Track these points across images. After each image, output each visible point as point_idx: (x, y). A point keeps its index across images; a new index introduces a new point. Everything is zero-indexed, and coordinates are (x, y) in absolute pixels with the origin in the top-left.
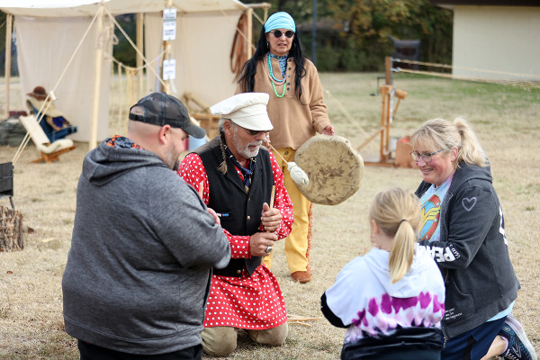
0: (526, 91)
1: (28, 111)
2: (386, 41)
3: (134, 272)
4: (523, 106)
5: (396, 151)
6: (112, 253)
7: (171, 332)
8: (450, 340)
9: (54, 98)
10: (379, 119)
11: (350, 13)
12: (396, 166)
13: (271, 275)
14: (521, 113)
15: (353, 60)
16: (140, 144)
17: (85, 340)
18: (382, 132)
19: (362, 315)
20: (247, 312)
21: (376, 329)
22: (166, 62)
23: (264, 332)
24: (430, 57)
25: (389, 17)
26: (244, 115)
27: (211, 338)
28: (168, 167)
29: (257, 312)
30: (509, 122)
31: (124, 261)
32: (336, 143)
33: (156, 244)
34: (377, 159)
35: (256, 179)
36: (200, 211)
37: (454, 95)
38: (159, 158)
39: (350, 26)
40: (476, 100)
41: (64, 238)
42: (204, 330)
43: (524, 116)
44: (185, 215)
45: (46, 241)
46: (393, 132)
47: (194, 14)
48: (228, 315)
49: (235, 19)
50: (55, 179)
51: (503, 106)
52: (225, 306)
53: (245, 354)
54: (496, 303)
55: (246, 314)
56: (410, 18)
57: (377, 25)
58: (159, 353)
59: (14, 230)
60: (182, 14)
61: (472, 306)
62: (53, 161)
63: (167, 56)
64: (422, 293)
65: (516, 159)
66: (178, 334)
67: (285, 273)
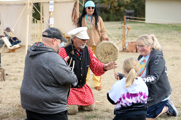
0: (170, 27)
1: (4, 36)
2: (123, 11)
3: (44, 87)
4: (169, 32)
5: (128, 47)
6: (37, 81)
7: (57, 106)
8: (149, 108)
9: (13, 31)
10: (122, 37)
11: (111, 2)
12: (128, 52)
13: (89, 87)
14: (169, 34)
15: (112, 17)
16: (46, 45)
17: (28, 110)
18: (123, 41)
19: (120, 99)
20: (81, 100)
21: (125, 104)
22: (50, 19)
23: (87, 106)
24: (138, 16)
25: (124, 3)
26: (80, 35)
27: (70, 108)
28: (56, 52)
29: (85, 100)
30: (165, 37)
31: (41, 83)
32: (110, 43)
33: (51, 78)
34: (122, 50)
35: (83, 56)
36: (66, 66)
37: (146, 28)
38: (53, 49)
39: (111, 6)
40: (154, 30)
41: (18, 77)
42: (67, 106)
43: (170, 35)
44: (61, 68)
45: (12, 78)
46: (126, 41)
47: (59, 2)
48: (75, 101)
49: (73, 4)
50: (14, 58)
51: (163, 32)
52: (74, 98)
53: (81, 114)
54: (164, 95)
55: (81, 101)
56: (130, 3)
57: (120, 6)
58: (53, 113)
59: (2, 74)
60: (55, 2)
61: (157, 96)
62: (13, 52)
63: (51, 17)
64: (140, 92)
65: (168, 49)
66: (59, 107)
67: (93, 87)
